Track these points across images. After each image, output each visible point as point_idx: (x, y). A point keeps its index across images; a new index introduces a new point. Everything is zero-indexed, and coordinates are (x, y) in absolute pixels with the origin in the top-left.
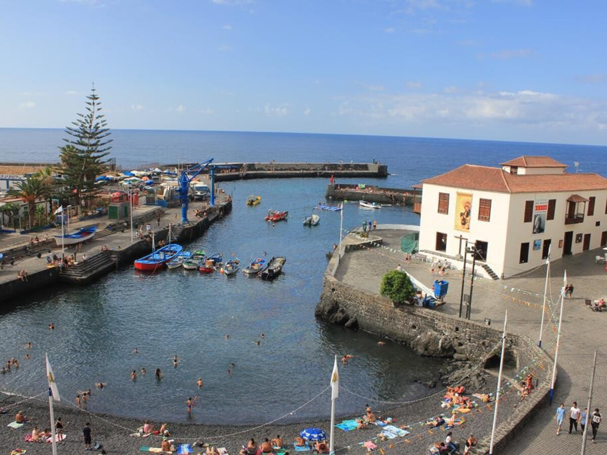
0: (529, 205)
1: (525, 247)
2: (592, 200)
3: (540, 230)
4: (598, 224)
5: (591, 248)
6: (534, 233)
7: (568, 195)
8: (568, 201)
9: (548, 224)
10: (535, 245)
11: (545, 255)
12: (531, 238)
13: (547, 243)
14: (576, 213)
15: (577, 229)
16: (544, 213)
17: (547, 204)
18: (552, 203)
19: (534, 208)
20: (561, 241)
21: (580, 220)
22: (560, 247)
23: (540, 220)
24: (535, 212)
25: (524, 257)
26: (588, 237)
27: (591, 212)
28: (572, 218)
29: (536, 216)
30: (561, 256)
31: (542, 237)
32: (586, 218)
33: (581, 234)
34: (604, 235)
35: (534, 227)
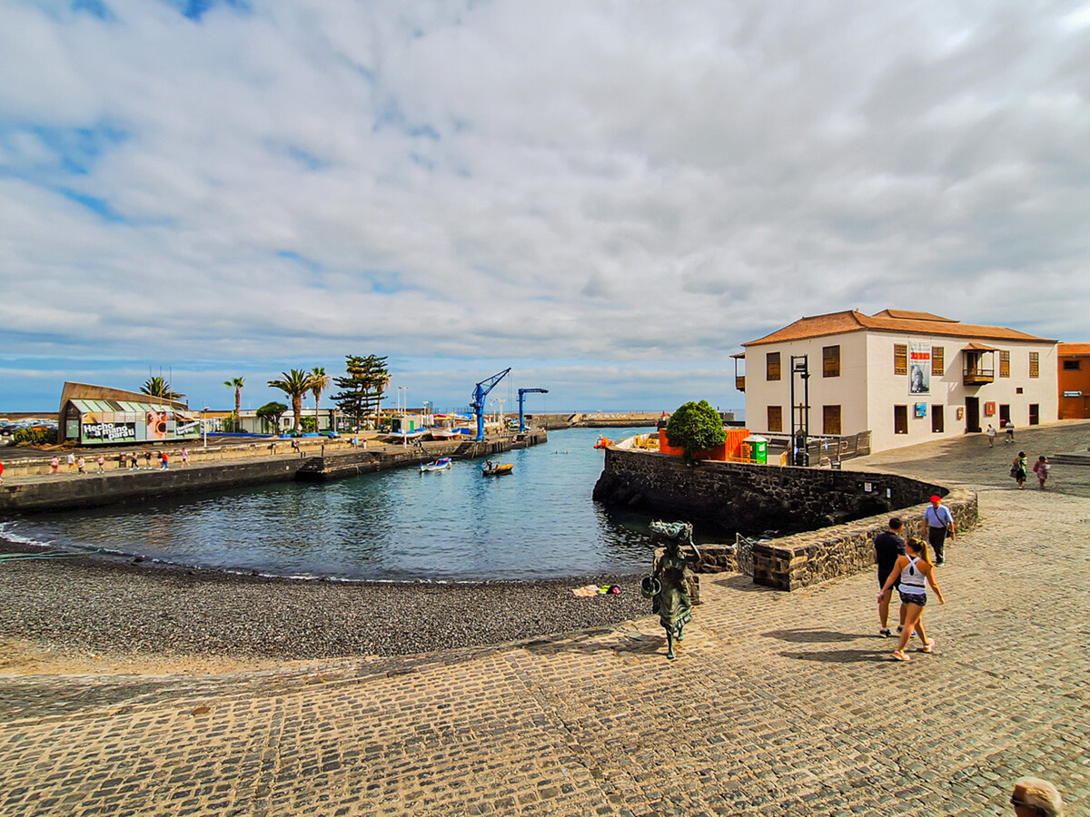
0: (900, 350)
1: (900, 412)
2: (1005, 356)
3: (923, 389)
4: (1020, 391)
6: (913, 392)
7: (963, 344)
8: (961, 353)
9: (933, 382)
10: (916, 411)
11: (938, 425)
12: (910, 401)
13: (937, 411)
14: (979, 369)
15: (983, 395)
16: (926, 365)
17: (930, 352)
18: (938, 352)
19: (909, 356)
20: (960, 410)
21: (988, 381)
22: (959, 419)
23: (920, 374)
24: (910, 362)
25: (901, 426)
26: (1005, 411)
27: (1005, 373)
28: (971, 381)
29: (913, 367)
30: (964, 433)
31: (927, 401)
32: (997, 378)
33: (993, 404)
34: (1034, 409)
35: (912, 383)
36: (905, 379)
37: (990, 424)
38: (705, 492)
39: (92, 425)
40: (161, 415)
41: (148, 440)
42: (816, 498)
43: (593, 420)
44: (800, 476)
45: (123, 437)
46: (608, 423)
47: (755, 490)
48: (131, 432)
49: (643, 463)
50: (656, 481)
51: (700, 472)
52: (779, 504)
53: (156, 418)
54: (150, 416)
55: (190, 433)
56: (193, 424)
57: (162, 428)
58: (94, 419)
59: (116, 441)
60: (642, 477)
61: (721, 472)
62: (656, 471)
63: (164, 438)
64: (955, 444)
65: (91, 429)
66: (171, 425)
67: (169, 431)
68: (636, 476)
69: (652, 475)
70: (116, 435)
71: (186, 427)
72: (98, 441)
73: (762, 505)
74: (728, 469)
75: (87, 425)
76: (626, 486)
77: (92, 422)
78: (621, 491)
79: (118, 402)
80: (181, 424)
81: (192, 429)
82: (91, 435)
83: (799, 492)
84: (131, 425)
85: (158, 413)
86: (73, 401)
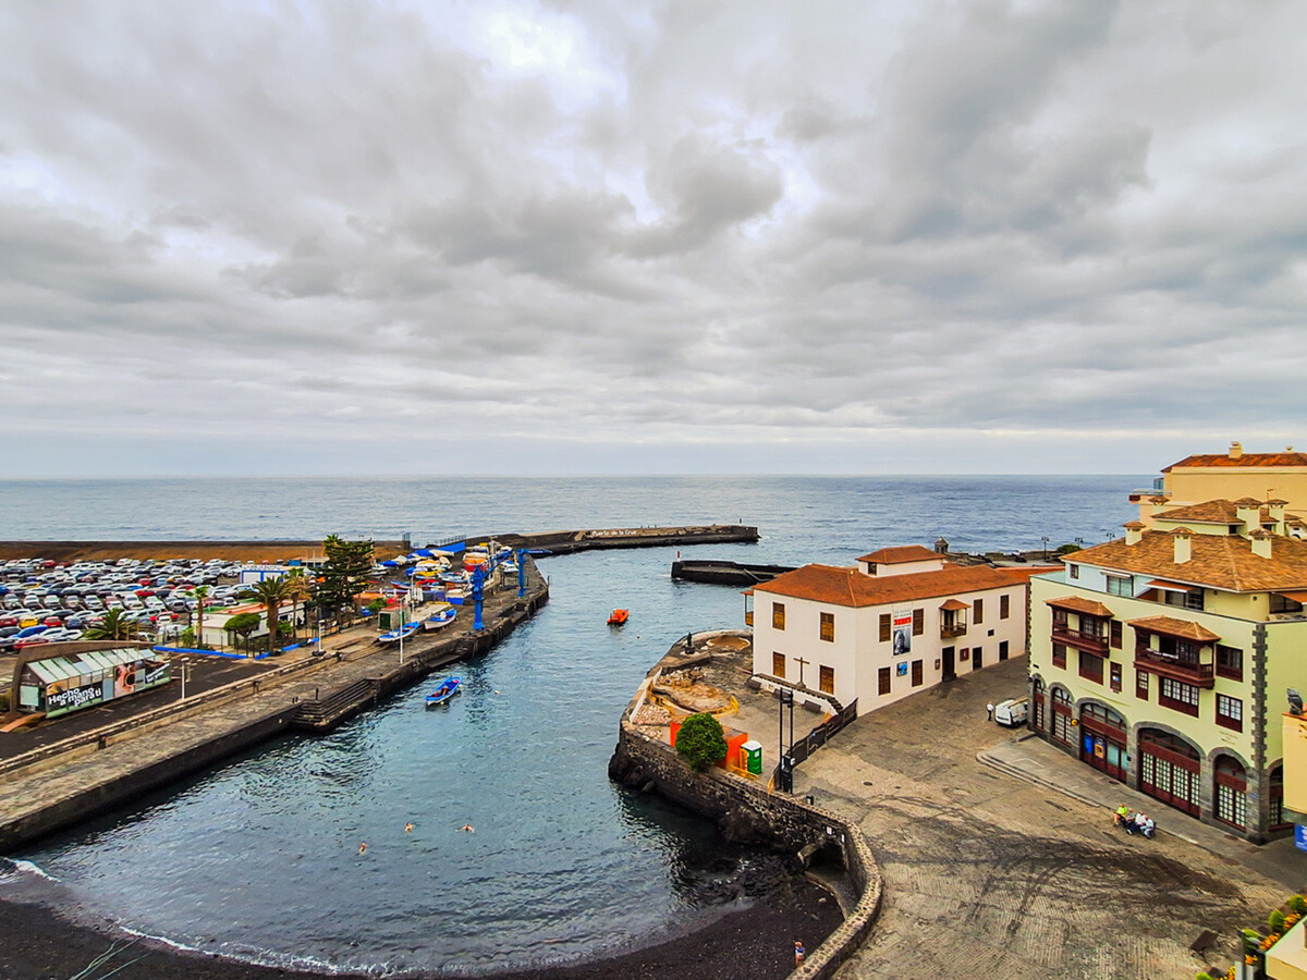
0: (885, 619)
1: (884, 674)
2: (978, 605)
3: (905, 649)
4: (991, 633)
5: (984, 665)
6: (895, 654)
7: (942, 601)
8: (941, 609)
9: (915, 641)
10: (899, 670)
11: (917, 679)
12: (892, 663)
13: (917, 665)
14: (955, 624)
15: (960, 644)
16: (908, 628)
17: (912, 616)
18: (919, 614)
19: (892, 623)
20: (938, 661)
21: (962, 631)
22: (937, 668)
23: (902, 637)
25: (884, 687)
26: (978, 652)
27: (978, 619)
28: (951, 630)
29: (895, 633)
30: (941, 680)
31: (908, 658)
32: (971, 627)
33: (967, 650)
34: (1004, 646)
35: (895, 647)
36: (890, 644)
37: (963, 668)
38: (709, 796)
39: (57, 695)
40: (130, 666)
41: (117, 696)
42: (794, 827)
43: (598, 538)
44: (782, 806)
45: (90, 700)
46: (616, 543)
47: (749, 807)
48: (98, 692)
49: (655, 753)
50: (666, 773)
51: (704, 778)
52: (767, 823)
53: (123, 670)
54: (118, 670)
55: (159, 678)
56: (163, 668)
57: (131, 680)
58: (59, 688)
59: (84, 706)
60: (654, 766)
61: (722, 783)
62: (666, 764)
63: (132, 690)
64: (932, 691)
65: (55, 699)
66: (140, 674)
67: (138, 682)
68: (649, 763)
69: (663, 766)
70: (82, 700)
71: (158, 672)
72: (64, 711)
73: (753, 823)
74: (727, 782)
75: (51, 696)
76: (639, 771)
77: (56, 692)
78: (634, 776)
79: (78, 655)
80: (149, 671)
81: (162, 673)
82: (57, 706)
83: (781, 818)
84: (98, 685)
85: (126, 665)
86: (30, 665)
